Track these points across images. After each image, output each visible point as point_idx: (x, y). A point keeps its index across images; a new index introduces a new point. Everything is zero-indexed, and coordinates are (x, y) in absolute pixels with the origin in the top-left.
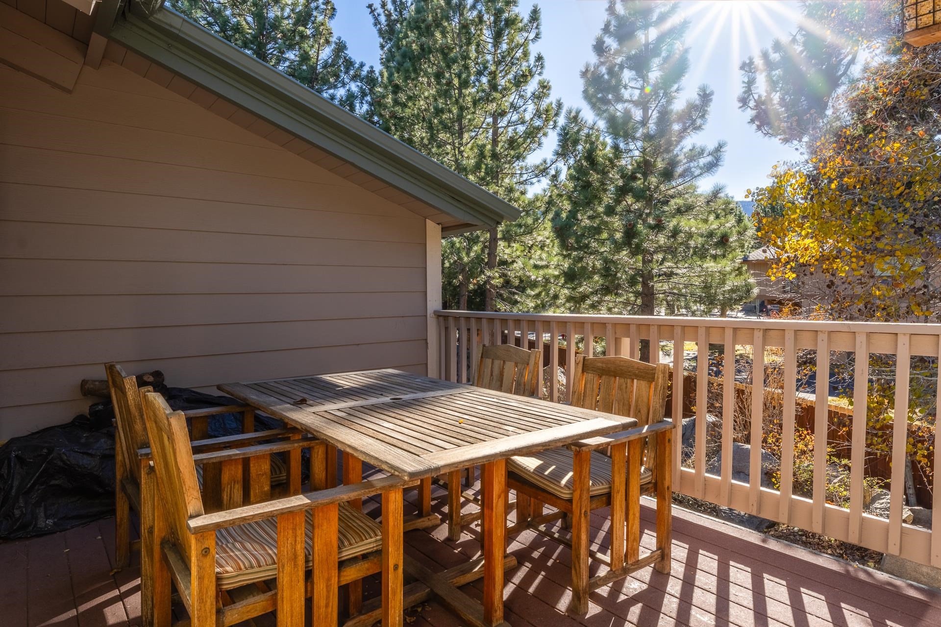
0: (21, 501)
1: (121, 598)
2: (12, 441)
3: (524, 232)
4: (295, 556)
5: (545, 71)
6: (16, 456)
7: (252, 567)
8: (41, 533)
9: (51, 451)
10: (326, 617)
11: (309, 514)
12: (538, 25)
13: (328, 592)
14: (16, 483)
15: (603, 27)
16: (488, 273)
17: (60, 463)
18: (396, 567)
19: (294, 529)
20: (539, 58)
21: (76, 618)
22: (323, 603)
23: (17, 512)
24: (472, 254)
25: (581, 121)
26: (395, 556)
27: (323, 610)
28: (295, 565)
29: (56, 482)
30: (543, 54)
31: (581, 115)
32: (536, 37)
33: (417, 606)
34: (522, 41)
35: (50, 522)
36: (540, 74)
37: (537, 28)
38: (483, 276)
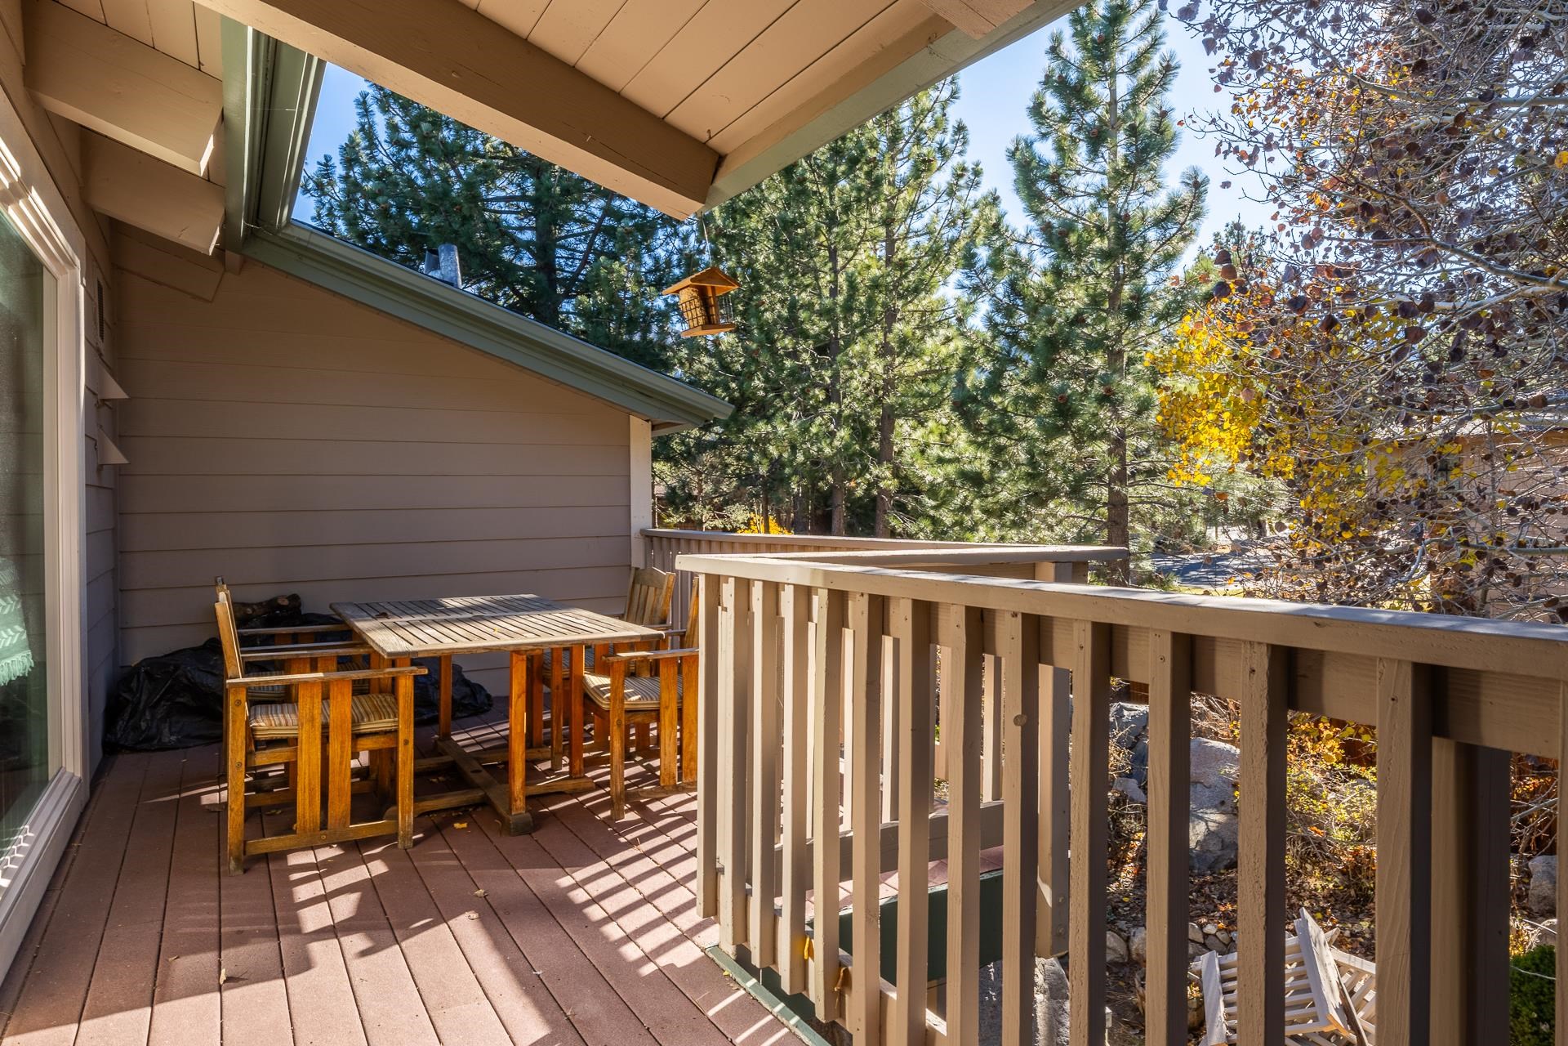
0: (147, 713)
1: (219, 791)
2: (145, 660)
3: (929, 405)
4: (312, 719)
5: (969, 148)
6: (146, 672)
7: (280, 725)
8: (164, 748)
9: (177, 668)
10: (340, 772)
11: (326, 686)
12: (953, 79)
13: (342, 752)
14: (144, 698)
15: (1043, 79)
16: (875, 471)
17: (185, 681)
18: (406, 742)
19: (312, 698)
20: (960, 128)
21: (178, 800)
22: (337, 760)
23: (143, 725)
24: (836, 443)
25: (1007, 231)
26: (406, 733)
27: (337, 765)
28: (313, 726)
29: (182, 700)
30: (965, 123)
31: (1006, 221)
32: (951, 96)
33: (470, 806)
34: (928, 104)
35: (173, 738)
36: (961, 153)
37: (952, 82)
38: (868, 476)
